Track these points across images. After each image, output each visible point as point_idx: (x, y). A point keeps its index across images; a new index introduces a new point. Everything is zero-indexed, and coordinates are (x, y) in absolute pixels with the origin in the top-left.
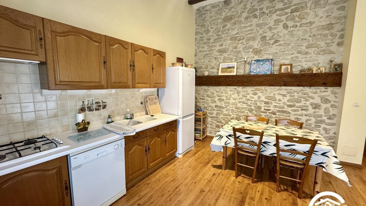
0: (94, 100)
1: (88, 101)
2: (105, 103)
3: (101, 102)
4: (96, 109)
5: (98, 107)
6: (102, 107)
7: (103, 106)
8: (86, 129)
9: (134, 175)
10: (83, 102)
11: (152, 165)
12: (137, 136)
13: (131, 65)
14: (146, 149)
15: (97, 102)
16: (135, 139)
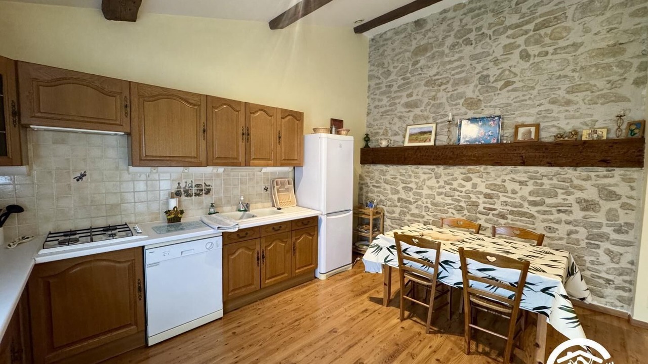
0: (193, 182)
1: (186, 182)
2: (209, 186)
3: (204, 185)
4: (196, 195)
5: (199, 192)
6: (204, 192)
7: (207, 191)
8: (178, 219)
9: (236, 292)
10: (179, 183)
11: (268, 283)
12: (244, 235)
13: (243, 134)
14: (258, 257)
15: (198, 185)
16: (241, 240)
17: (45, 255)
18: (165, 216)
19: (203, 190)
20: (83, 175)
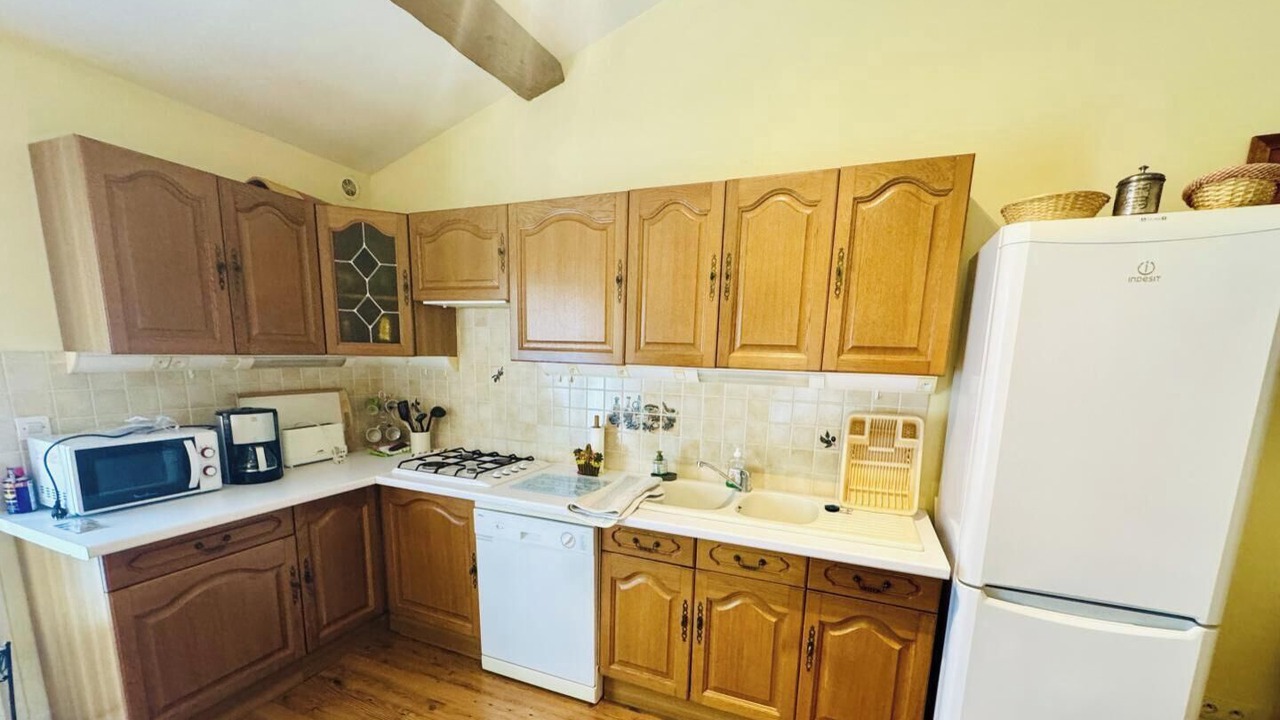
0: (642, 398)
1: (629, 398)
2: (673, 411)
3: (661, 408)
4: (649, 428)
5: (650, 423)
6: (661, 423)
7: (667, 422)
8: (594, 472)
9: (629, 670)
10: (617, 400)
11: (709, 698)
12: (651, 545)
13: (713, 277)
14: (685, 618)
15: (649, 406)
16: (641, 553)
17: (400, 478)
18: (573, 457)
19: (661, 420)
20: (501, 373)
